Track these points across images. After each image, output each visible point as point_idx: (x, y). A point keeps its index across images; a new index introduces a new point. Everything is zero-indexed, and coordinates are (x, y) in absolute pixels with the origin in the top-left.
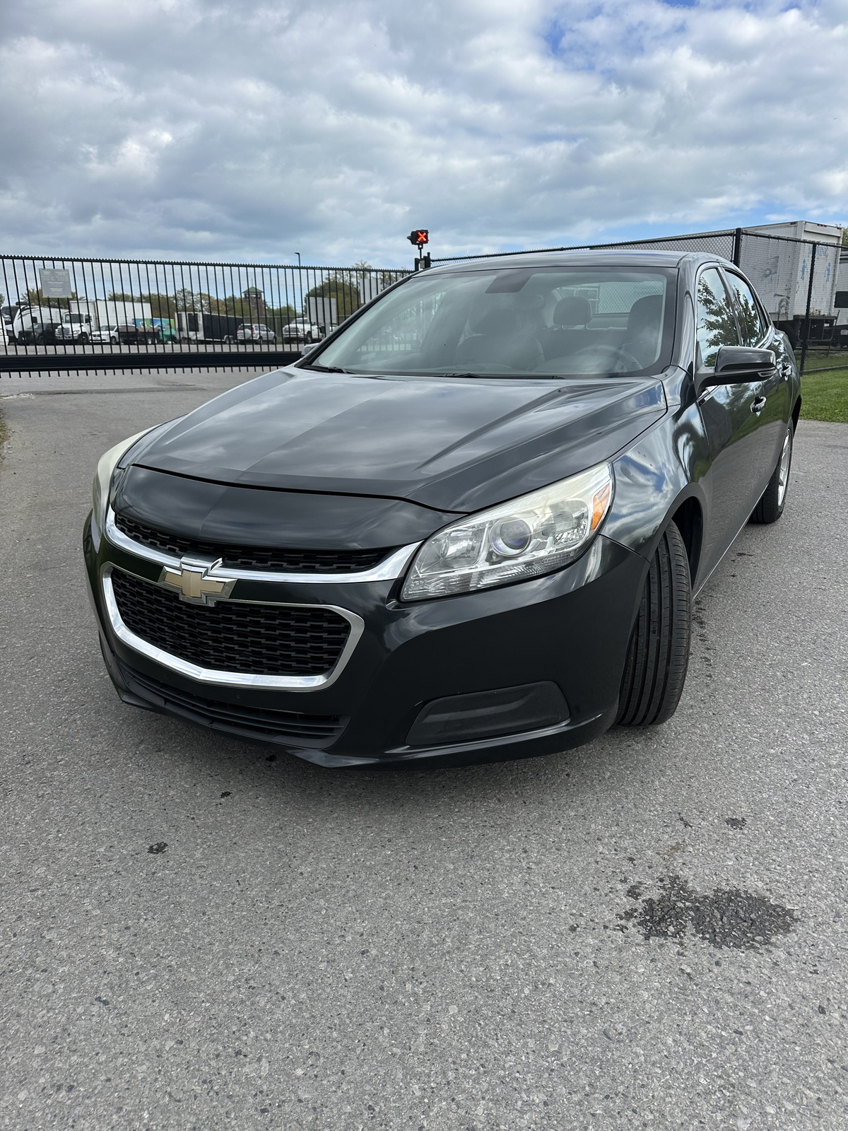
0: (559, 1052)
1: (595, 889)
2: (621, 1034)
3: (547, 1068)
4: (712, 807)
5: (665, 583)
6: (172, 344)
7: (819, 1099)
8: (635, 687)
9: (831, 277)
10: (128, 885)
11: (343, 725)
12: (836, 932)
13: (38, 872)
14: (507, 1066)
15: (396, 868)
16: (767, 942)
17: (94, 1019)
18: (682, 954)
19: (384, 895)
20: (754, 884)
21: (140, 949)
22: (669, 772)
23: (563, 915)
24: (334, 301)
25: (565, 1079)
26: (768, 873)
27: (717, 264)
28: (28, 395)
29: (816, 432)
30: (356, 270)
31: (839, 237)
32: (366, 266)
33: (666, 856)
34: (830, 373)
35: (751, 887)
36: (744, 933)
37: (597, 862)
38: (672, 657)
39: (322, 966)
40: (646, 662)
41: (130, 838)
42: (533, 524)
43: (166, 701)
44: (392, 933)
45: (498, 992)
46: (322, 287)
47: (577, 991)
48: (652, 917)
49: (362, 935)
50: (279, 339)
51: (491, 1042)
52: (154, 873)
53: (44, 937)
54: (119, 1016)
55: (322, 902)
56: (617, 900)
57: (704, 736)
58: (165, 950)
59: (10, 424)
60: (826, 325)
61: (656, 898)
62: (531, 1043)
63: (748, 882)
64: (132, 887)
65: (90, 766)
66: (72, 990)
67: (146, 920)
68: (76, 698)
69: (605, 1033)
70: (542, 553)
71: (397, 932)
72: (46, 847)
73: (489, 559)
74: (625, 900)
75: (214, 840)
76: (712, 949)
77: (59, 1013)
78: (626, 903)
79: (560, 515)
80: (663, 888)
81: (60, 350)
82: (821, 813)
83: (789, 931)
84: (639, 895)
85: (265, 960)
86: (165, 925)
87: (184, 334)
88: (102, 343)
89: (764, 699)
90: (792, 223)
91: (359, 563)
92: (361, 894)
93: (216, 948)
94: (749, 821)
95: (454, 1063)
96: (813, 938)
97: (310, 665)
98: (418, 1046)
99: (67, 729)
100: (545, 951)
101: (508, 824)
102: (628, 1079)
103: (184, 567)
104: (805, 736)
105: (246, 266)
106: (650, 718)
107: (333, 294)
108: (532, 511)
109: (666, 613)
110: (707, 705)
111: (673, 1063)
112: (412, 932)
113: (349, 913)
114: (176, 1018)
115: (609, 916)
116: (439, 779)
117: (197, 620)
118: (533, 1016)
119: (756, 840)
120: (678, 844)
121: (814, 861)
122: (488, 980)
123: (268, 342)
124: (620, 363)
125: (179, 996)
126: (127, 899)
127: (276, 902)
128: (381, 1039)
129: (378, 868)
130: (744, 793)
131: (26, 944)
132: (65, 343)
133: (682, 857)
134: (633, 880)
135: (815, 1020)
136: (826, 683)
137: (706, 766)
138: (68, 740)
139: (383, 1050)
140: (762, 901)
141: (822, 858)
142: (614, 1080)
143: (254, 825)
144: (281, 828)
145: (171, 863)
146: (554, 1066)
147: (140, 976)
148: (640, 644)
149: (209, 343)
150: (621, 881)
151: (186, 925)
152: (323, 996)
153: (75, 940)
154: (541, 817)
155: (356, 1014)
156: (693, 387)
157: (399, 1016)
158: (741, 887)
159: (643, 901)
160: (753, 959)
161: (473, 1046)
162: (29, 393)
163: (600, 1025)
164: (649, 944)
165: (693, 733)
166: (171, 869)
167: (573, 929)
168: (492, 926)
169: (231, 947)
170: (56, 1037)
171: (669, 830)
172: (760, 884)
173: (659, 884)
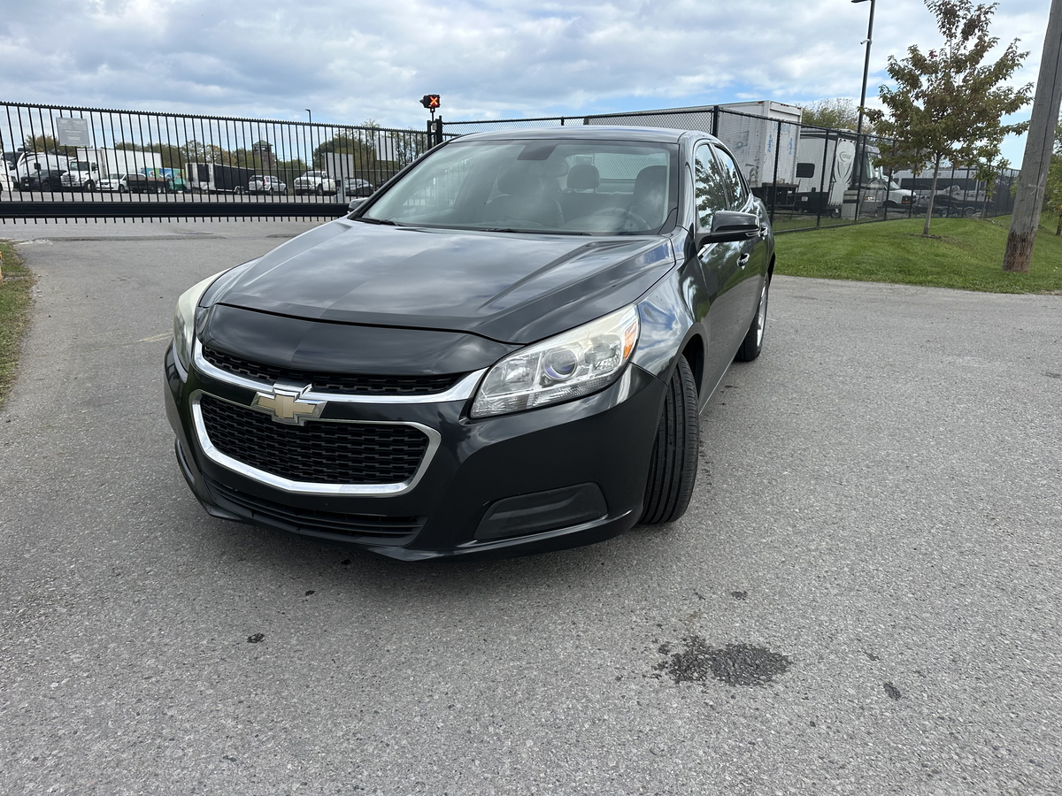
0: (617, 766)
1: (633, 649)
2: (663, 750)
3: (609, 778)
4: (719, 583)
5: (679, 403)
6: (183, 193)
7: (814, 783)
8: (656, 489)
9: (793, 150)
10: (235, 669)
11: (421, 525)
12: (820, 670)
13: (149, 663)
14: (577, 779)
15: (469, 642)
16: (770, 680)
17: (225, 773)
18: (705, 692)
19: (461, 663)
20: (757, 639)
21: (256, 717)
22: (683, 558)
23: (610, 669)
24: (351, 157)
25: (624, 784)
26: (767, 630)
27: (708, 141)
28: (44, 241)
29: (784, 285)
30: (366, 129)
31: (799, 116)
32: (374, 124)
33: (687, 622)
34: (794, 234)
35: (755, 641)
36: (752, 675)
37: (633, 629)
38: (685, 464)
39: (417, 719)
40: (665, 468)
41: (229, 632)
42: (578, 355)
43: (254, 512)
44: (471, 691)
45: (564, 728)
46: (332, 143)
47: (626, 724)
48: (679, 667)
49: (447, 694)
50: (291, 190)
51: (562, 764)
52: (256, 658)
53: (166, 714)
54: (246, 768)
55: (409, 671)
56: (651, 656)
57: (709, 531)
58: (278, 716)
59: (34, 269)
60: (790, 192)
61: (681, 653)
62: (595, 762)
63: (752, 638)
64: (238, 670)
65: (179, 575)
66: (201, 752)
67: (256, 694)
68: (154, 519)
69: (651, 751)
70: (584, 378)
71: (476, 690)
72: (151, 643)
73: (542, 383)
74: (657, 655)
75: (306, 630)
76: (728, 687)
77: (193, 770)
78: (659, 658)
79: (599, 347)
80: (687, 645)
81: (68, 197)
82: (805, 586)
83: (785, 671)
84: (668, 651)
85: (367, 718)
86: (274, 698)
87: (196, 184)
88: (111, 191)
89: (754, 501)
90: (760, 102)
91: (434, 387)
92: (442, 663)
93: (323, 711)
94: (749, 593)
95: (535, 781)
96: (804, 674)
97: (392, 474)
98: (504, 771)
99: (150, 545)
100: (598, 696)
101: (558, 604)
102: (672, 781)
103: (277, 391)
104: (789, 528)
105: (258, 121)
106: (666, 517)
107: (344, 149)
108: (577, 343)
109: (680, 427)
110: (710, 506)
111: (705, 768)
112: (489, 688)
113: (433, 678)
114: (298, 766)
115: (645, 668)
116: (496, 572)
117: (287, 439)
118: (593, 743)
119: (756, 607)
120: (695, 612)
121: (801, 620)
122: (555, 720)
123: (280, 193)
124: (628, 222)
125: (298, 750)
126: (236, 680)
127: (369, 674)
128: (474, 768)
129: (453, 642)
130: (745, 573)
131: (150, 720)
132: (73, 190)
133: (699, 622)
134: (662, 640)
135: (808, 731)
136: (803, 487)
137: (712, 554)
138: (153, 554)
139: (477, 776)
140: (764, 651)
141: (807, 618)
142: (661, 782)
143: (339, 616)
144: (365, 617)
145: (270, 650)
146: (614, 776)
147: (260, 738)
148: (660, 454)
149: (220, 193)
150: (653, 642)
151: (293, 697)
152: (421, 741)
153: (195, 714)
154: (584, 597)
155: (450, 752)
156: (694, 244)
157: (486, 751)
158: (747, 642)
159: (672, 656)
160: (760, 692)
161: (549, 767)
162: (46, 239)
163: (646, 746)
164: (679, 687)
165: (700, 528)
166: (271, 654)
167: (618, 679)
168: (554, 680)
169: (336, 710)
170: (194, 789)
171: (687, 602)
172: (761, 639)
173: (683, 642)
